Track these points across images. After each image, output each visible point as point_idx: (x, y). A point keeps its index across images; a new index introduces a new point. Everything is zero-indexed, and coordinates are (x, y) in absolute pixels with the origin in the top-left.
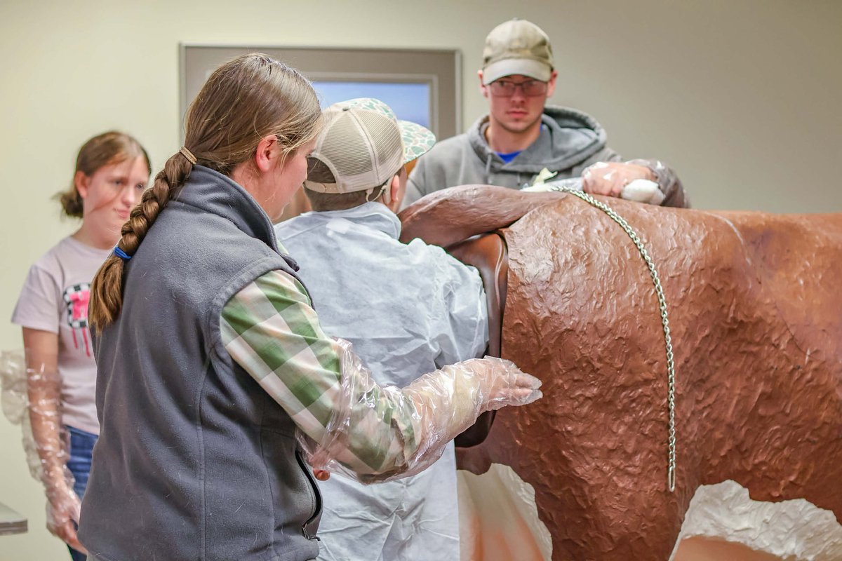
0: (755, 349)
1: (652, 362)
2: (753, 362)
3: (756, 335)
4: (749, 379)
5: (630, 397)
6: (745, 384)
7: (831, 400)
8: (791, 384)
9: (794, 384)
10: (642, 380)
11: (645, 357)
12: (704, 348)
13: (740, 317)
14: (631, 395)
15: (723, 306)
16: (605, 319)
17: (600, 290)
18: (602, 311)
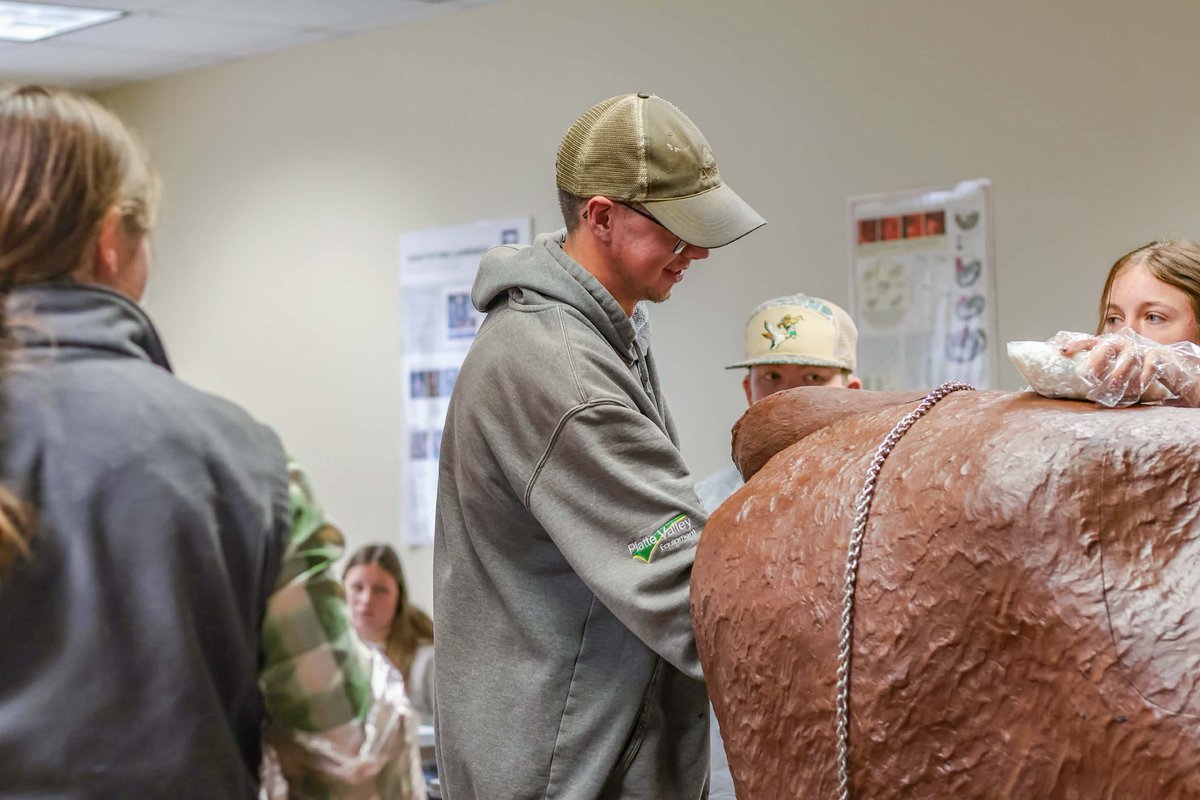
0: (1051, 676)
1: (828, 682)
2: (1051, 699)
3: (1052, 650)
4: (1046, 731)
5: (806, 737)
6: (1041, 739)
7: (1184, 791)
8: (1111, 750)
9: (1116, 750)
10: (817, 711)
11: (820, 672)
12: (945, 666)
13: (1022, 616)
14: (806, 734)
15: (989, 594)
16: (768, 605)
17: (777, 557)
18: (767, 591)
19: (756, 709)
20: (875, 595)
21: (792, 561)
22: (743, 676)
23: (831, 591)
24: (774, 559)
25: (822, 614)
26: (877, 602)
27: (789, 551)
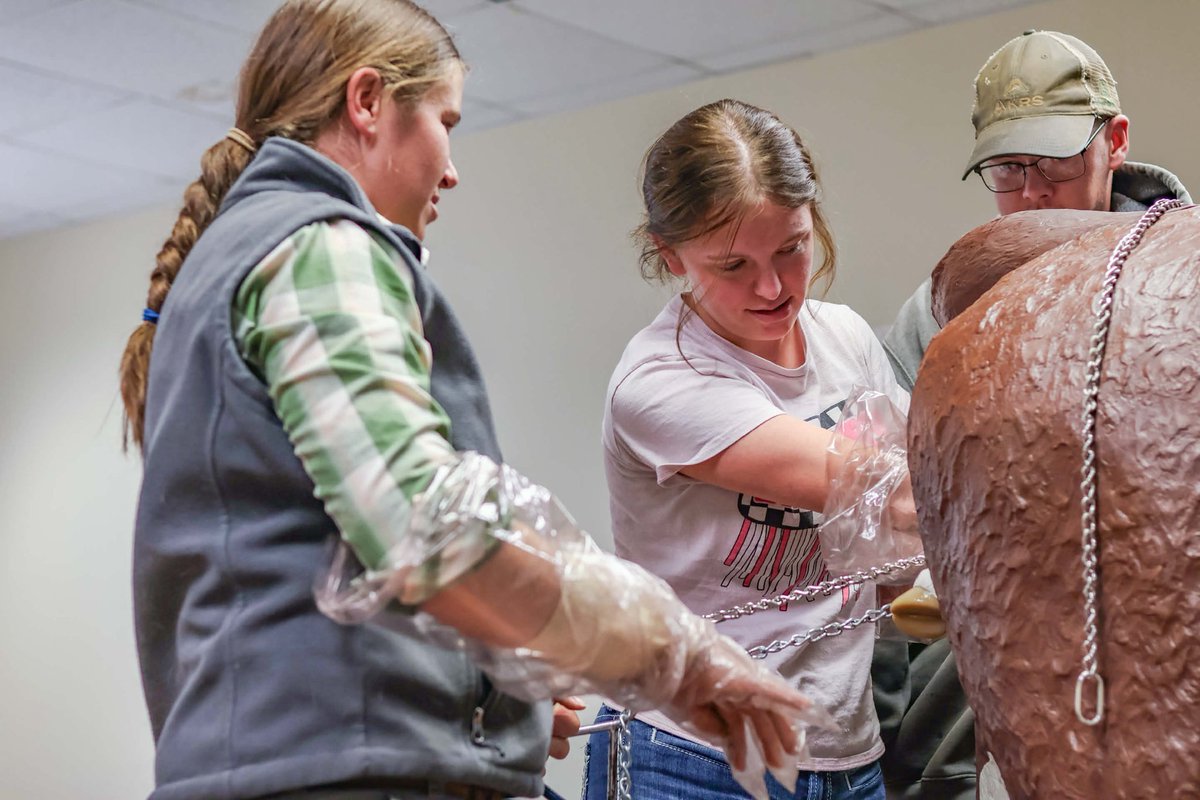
16: (1037, 411)
17: (1046, 358)
18: (1034, 395)
19: (1017, 542)
20: (1186, 384)
21: (1067, 359)
22: (999, 503)
23: (1126, 385)
24: (1041, 359)
25: (1115, 412)
26: (1190, 392)
27: (1061, 348)
